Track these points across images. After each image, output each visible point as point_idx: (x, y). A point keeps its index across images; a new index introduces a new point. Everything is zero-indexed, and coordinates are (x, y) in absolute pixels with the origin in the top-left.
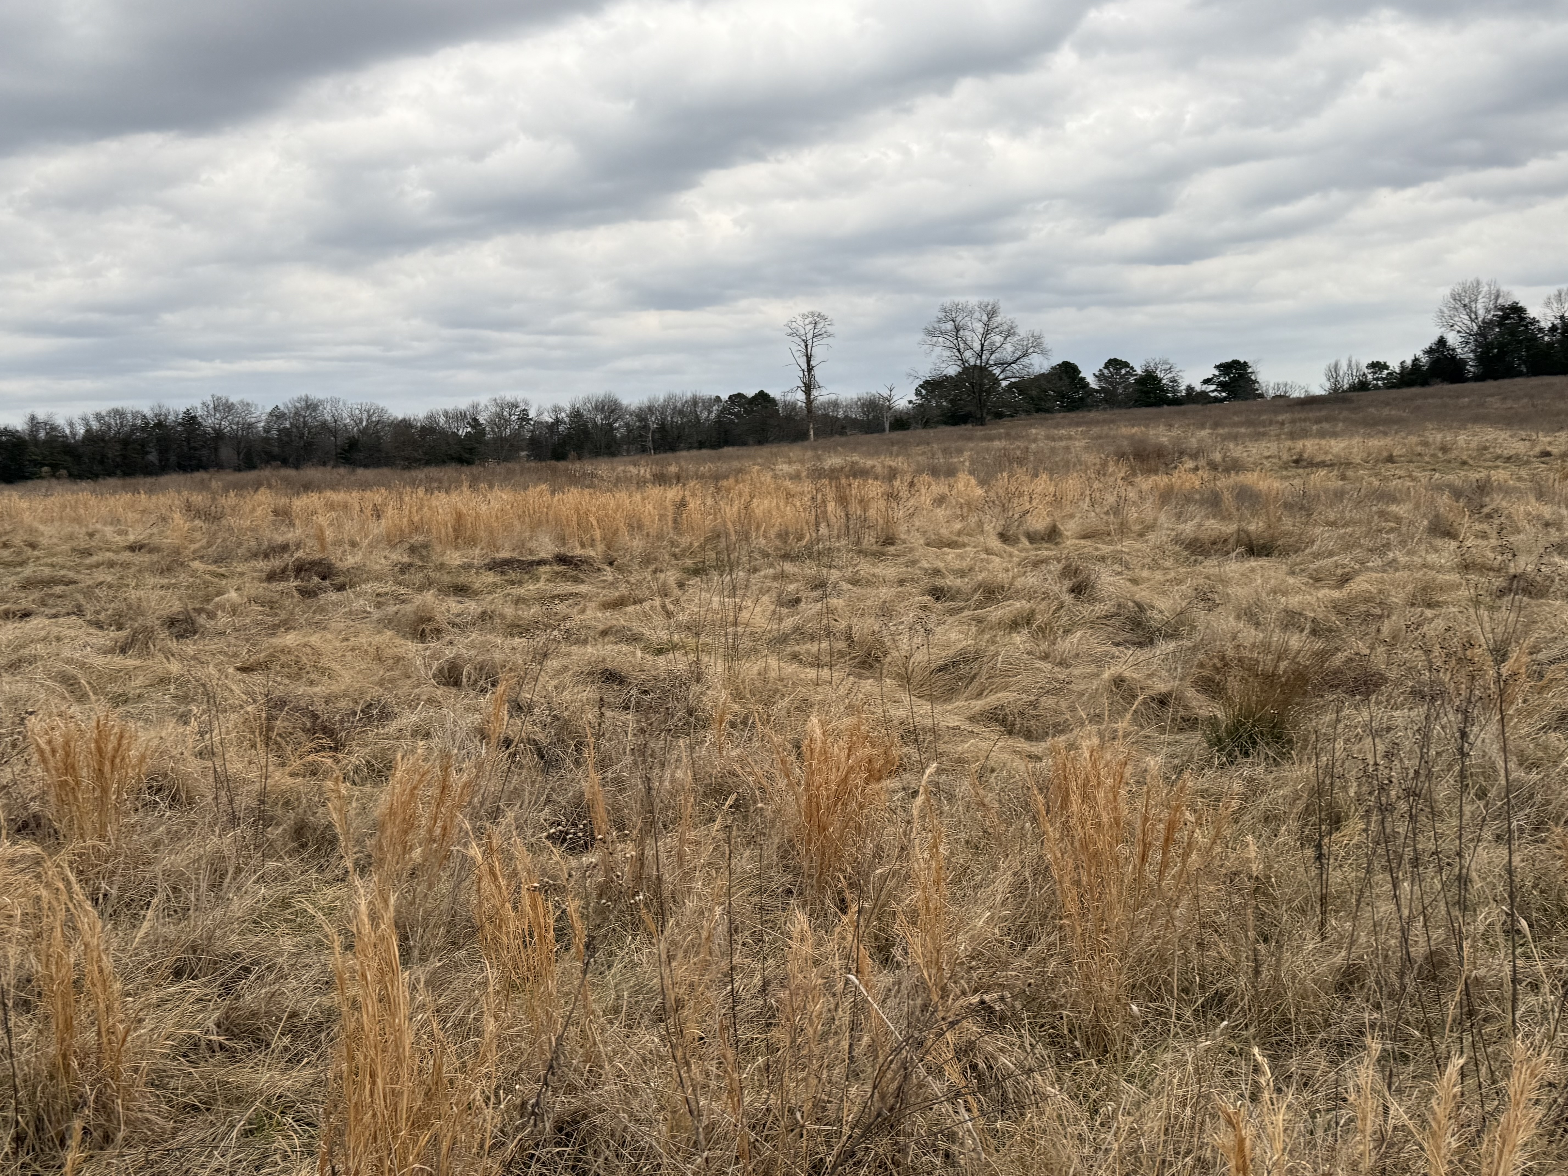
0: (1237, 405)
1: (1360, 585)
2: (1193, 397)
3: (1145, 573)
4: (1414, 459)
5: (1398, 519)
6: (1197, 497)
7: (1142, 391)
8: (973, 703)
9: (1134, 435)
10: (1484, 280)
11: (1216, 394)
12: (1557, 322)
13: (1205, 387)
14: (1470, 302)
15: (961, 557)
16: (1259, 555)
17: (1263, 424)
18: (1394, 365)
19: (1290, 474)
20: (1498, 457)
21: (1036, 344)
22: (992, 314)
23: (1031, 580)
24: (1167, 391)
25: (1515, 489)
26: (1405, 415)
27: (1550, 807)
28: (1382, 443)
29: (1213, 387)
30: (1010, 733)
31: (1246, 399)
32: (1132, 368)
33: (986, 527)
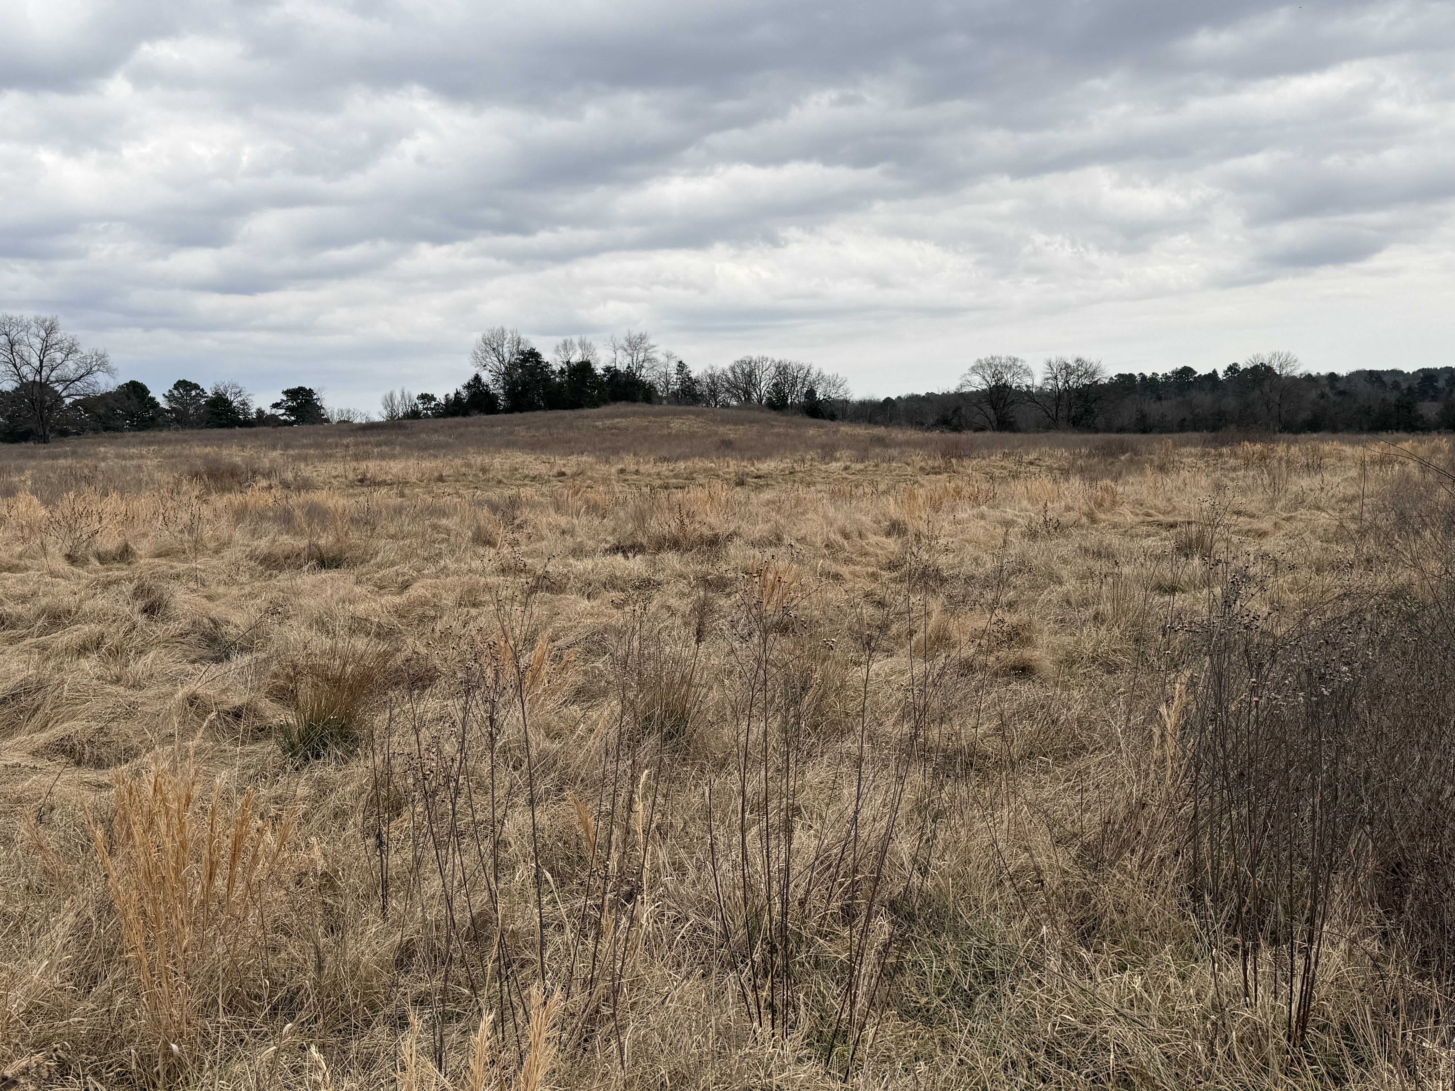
0: (305, 428)
1: (417, 590)
2: (263, 420)
3: (222, 589)
4: (460, 478)
5: (448, 532)
6: (271, 514)
7: (213, 413)
8: (36, 736)
9: (207, 455)
10: (508, 328)
11: (285, 417)
12: (565, 366)
13: (274, 411)
14: (498, 346)
15: (23, 582)
16: (329, 567)
17: (330, 446)
18: (440, 398)
19: (356, 492)
20: (526, 477)
21: (101, 362)
22: (50, 330)
23: (101, 602)
24: (238, 413)
25: (540, 504)
26: (451, 440)
27: (570, 770)
28: (433, 464)
29: (282, 411)
30: (78, 763)
31: (314, 423)
32: (202, 390)
33: (50, 549)
